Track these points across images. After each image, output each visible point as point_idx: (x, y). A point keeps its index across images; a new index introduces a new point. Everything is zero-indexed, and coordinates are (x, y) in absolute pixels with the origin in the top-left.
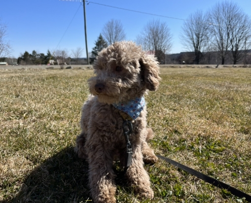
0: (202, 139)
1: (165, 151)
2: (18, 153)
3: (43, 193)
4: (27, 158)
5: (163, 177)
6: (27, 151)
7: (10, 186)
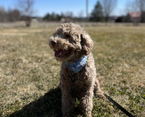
0: (141, 89)
1: (111, 94)
2: (32, 83)
3: (40, 105)
4: (36, 87)
5: (103, 108)
6: (37, 82)
7: (26, 99)
